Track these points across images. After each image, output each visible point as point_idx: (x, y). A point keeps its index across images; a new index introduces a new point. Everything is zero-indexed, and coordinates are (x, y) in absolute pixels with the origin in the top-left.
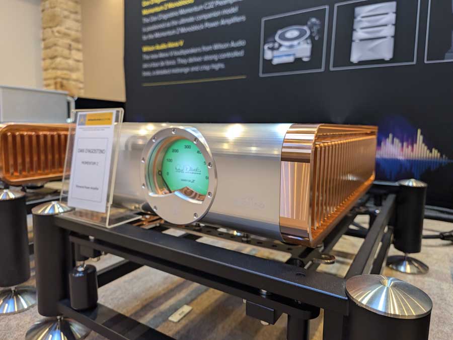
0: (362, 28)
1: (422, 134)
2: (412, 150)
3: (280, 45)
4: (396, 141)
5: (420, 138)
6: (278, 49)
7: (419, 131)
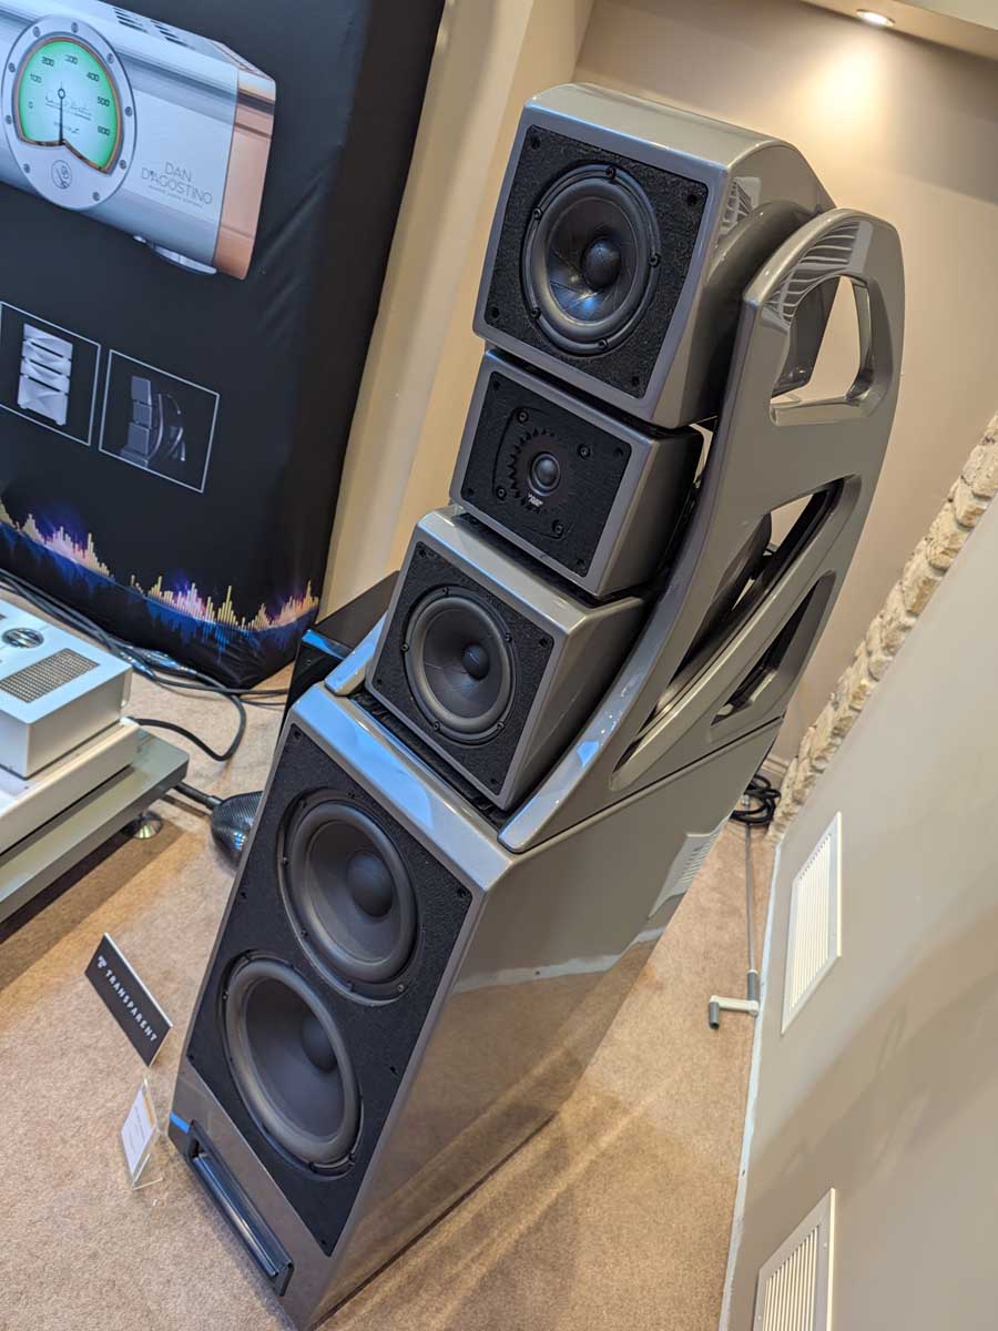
0: (32, 361)
1: (92, 540)
2: (84, 556)
4: (68, 538)
5: (91, 545)
7: (90, 536)
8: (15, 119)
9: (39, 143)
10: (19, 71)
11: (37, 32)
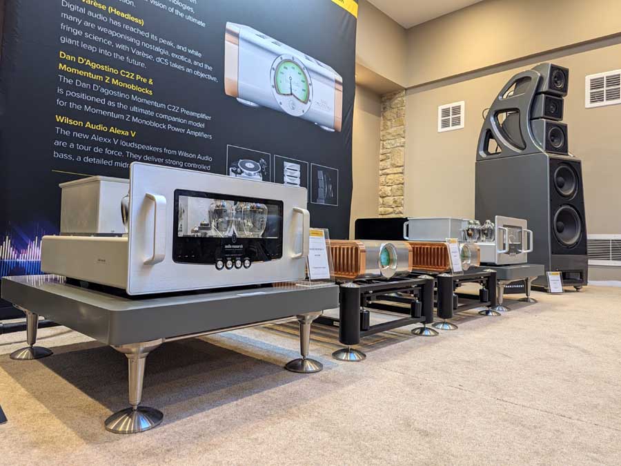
0: (287, 176)
3: (242, 172)
6: (240, 174)
8: (276, 86)
9: (284, 95)
10: (276, 70)
11: (281, 58)
